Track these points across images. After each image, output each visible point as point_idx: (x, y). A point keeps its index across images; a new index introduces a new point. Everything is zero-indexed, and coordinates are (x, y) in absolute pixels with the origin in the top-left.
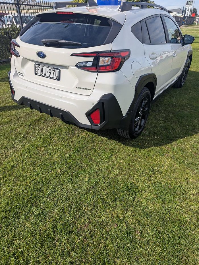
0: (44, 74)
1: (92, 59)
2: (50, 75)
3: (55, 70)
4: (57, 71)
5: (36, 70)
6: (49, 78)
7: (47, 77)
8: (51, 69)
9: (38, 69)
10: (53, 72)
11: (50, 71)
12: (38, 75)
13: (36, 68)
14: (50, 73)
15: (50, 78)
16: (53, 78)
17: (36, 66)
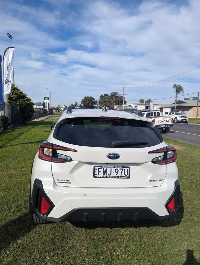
0: (107, 175)
1: (162, 154)
2: (116, 175)
3: (124, 168)
4: (126, 169)
5: (95, 173)
6: (116, 178)
7: (113, 177)
8: (119, 169)
9: (99, 171)
10: (120, 171)
11: (117, 171)
12: (99, 178)
13: (95, 170)
14: (117, 172)
15: (118, 177)
16: (121, 177)
17: (96, 168)
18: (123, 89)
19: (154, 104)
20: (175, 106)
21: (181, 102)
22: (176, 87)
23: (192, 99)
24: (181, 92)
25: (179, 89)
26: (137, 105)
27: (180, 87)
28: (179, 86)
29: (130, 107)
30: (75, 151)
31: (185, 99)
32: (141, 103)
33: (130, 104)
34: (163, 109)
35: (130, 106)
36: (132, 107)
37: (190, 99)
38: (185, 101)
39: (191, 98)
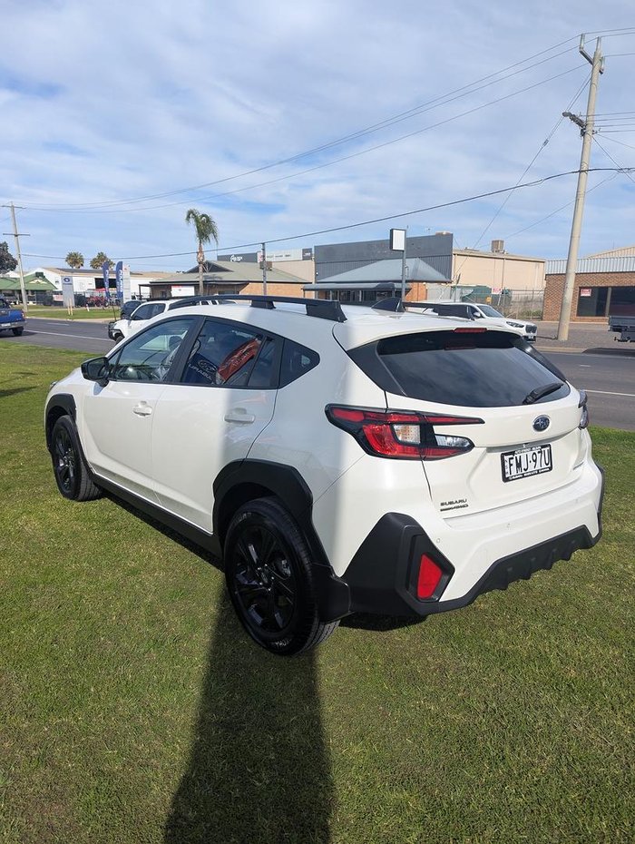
0: (523, 471)
2: (535, 467)
3: (543, 450)
5: (506, 470)
6: (535, 474)
7: (531, 474)
8: (536, 452)
9: (511, 465)
10: (539, 457)
11: (535, 457)
12: (512, 480)
13: (505, 464)
14: (536, 461)
15: (538, 472)
16: (542, 471)
17: (506, 458)
18: (11, 215)
19: (131, 273)
20: (199, 277)
21: (213, 268)
22: (197, 221)
23: (239, 259)
24: (211, 236)
25: (205, 228)
26: (68, 275)
27: (208, 220)
28: (203, 216)
29: (40, 281)
30: (481, 422)
31: (220, 258)
32: (71, 265)
33: (40, 270)
34: (173, 288)
35: (39, 275)
36: (47, 280)
37: (235, 259)
38: (222, 264)
39: (235, 256)
